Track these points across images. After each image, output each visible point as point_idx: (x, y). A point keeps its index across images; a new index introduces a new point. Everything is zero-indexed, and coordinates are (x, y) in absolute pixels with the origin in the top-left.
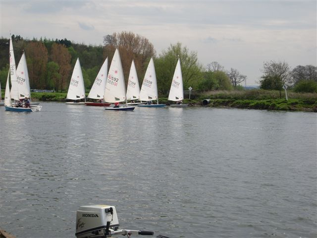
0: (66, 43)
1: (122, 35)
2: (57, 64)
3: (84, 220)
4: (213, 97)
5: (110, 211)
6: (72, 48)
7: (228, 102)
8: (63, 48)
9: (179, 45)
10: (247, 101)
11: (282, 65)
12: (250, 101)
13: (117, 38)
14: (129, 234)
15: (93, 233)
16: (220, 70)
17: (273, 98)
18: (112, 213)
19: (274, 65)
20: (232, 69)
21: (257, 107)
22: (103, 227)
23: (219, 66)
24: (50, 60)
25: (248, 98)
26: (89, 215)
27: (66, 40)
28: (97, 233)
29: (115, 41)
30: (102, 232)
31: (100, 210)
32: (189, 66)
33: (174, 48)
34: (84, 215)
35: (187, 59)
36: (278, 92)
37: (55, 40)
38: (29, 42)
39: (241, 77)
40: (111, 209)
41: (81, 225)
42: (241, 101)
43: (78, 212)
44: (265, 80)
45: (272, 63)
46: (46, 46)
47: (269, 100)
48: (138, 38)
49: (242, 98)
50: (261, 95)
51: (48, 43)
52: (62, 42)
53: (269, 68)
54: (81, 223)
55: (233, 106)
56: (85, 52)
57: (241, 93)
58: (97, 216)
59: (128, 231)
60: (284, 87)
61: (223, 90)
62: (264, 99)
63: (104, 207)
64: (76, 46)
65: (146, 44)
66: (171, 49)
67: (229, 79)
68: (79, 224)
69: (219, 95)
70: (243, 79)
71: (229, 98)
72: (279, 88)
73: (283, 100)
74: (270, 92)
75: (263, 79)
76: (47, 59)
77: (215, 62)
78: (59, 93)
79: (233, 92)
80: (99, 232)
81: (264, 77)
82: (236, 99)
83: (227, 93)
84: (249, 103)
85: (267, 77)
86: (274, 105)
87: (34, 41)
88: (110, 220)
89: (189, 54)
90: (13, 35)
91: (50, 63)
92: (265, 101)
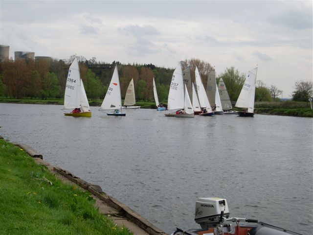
0: (152, 67)
1: (192, 61)
2: (145, 82)
3: (201, 209)
4: (258, 106)
5: (222, 203)
6: (155, 70)
7: (269, 110)
8: (149, 70)
9: (233, 68)
10: (282, 109)
11: (308, 83)
12: (285, 109)
13: (188, 63)
14: (238, 221)
15: (210, 219)
16: (263, 86)
17: (301, 107)
18: (224, 205)
19: (303, 83)
20: (272, 86)
21: (289, 114)
22: (218, 215)
23: (262, 84)
24: (140, 79)
25: (283, 108)
26: (206, 206)
27: (151, 64)
28: (213, 220)
29: (186, 65)
30: (217, 219)
31: (215, 202)
32: (240, 84)
33: (229, 70)
34: (202, 205)
35: (238, 78)
36: (305, 103)
37: (143, 65)
38: (126, 66)
39: (279, 91)
40: (224, 201)
41: (199, 213)
42: (278, 110)
43: (197, 203)
44: (296, 94)
45: (301, 82)
46: (138, 69)
47: (298, 109)
48: (203, 63)
49: (279, 107)
50: (293, 105)
51: (138, 67)
52: (148, 66)
53: (299, 86)
54: (199, 211)
55: (272, 114)
56: (165, 73)
57: (278, 103)
58: (213, 206)
59: (237, 218)
60: (309, 100)
61: (265, 101)
62: (295, 108)
63: (218, 200)
64: (158, 69)
65: (208, 68)
66: (227, 71)
67: (270, 93)
68: (198, 212)
69: (262, 105)
70: (280, 93)
71: (269, 107)
72: (306, 100)
73: (309, 109)
74: (300, 103)
75: (294, 94)
76: (138, 78)
77: (259, 81)
78: (146, 103)
79: (272, 103)
80: (215, 219)
81: (295, 92)
82: (274, 107)
83: (268, 103)
84: (283, 111)
85: (297, 92)
86: (302, 113)
87: (129, 65)
88: (223, 210)
89: (240, 75)
90: (114, 61)
91: (140, 81)
92: (295, 110)
